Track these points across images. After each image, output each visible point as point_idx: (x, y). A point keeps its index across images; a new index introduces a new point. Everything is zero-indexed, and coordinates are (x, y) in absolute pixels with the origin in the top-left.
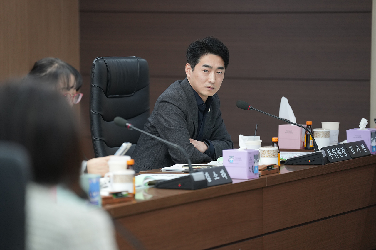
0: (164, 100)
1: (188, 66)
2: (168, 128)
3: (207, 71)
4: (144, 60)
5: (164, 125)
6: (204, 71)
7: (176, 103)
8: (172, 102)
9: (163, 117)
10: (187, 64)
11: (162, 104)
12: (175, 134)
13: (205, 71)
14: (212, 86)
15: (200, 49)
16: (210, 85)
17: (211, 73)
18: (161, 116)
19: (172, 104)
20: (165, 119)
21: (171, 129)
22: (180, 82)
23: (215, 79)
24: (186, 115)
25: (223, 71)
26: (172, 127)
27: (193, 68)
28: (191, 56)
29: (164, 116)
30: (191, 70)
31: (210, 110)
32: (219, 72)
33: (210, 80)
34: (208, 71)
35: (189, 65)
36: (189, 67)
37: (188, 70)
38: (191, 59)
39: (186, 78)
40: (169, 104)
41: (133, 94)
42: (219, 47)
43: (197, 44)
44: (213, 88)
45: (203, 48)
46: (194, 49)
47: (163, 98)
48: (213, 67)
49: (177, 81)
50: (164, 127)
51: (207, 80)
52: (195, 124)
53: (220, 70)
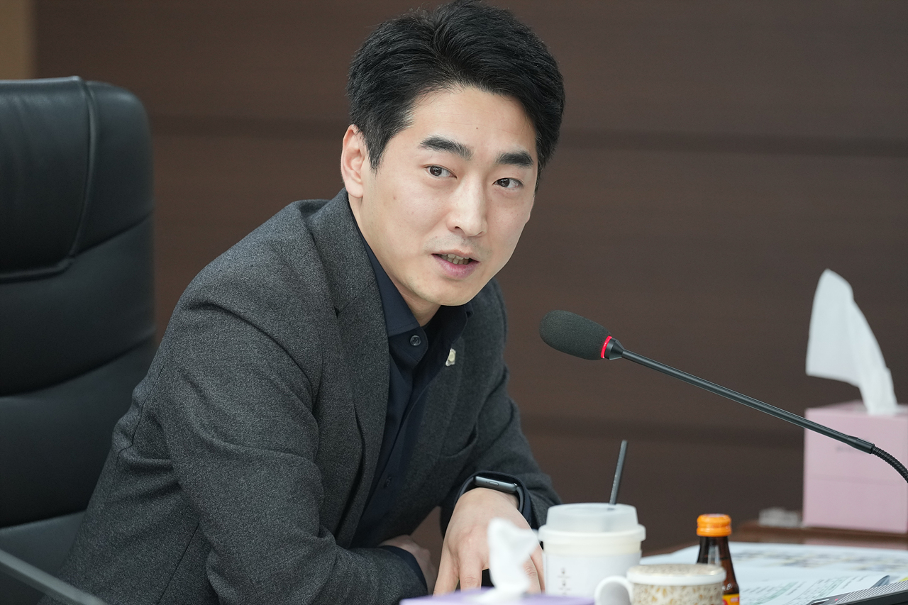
0: (211, 297)
1: (354, 142)
2: (211, 447)
3: (444, 173)
4: (126, 98)
5: (196, 426)
6: (427, 174)
7: (269, 322)
8: (249, 315)
9: (195, 386)
10: (352, 132)
11: (200, 316)
12: (242, 480)
13: (435, 170)
14: (466, 251)
15: (415, 57)
16: (451, 244)
17: (463, 184)
18: (186, 378)
19: (248, 322)
20: (203, 397)
21: (228, 455)
22: (307, 210)
23: (486, 215)
24: (316, 385)
25: (529, 174)
26: (232, 442)
27: (376, 151)
28: (371, 91)
29: (199, 379)
30: (366, 164)
31: (452, 356)
32: (504, 182)
33: (455, 220)
34: (448, 171)
35: (360, 134)
36: (356, 147)
37: (355, 162)
38: (371, 105)
39: (341, 194)
40: (232, 324)
41: (63, 265)
42: (509, 52)
43: (399, 35)
44: (471, 261)
45: (428, 52)
46: (385, 56)
47: (208, 288)
48: (475, 152)
49: (293, 208)
50: (195, 435)
51: (439, 219)
52: (364, 430)
53: (510, 172)
